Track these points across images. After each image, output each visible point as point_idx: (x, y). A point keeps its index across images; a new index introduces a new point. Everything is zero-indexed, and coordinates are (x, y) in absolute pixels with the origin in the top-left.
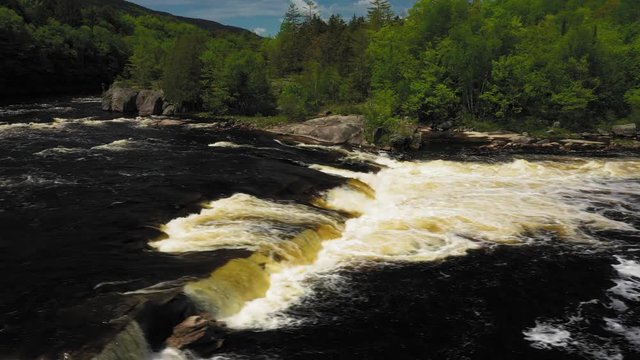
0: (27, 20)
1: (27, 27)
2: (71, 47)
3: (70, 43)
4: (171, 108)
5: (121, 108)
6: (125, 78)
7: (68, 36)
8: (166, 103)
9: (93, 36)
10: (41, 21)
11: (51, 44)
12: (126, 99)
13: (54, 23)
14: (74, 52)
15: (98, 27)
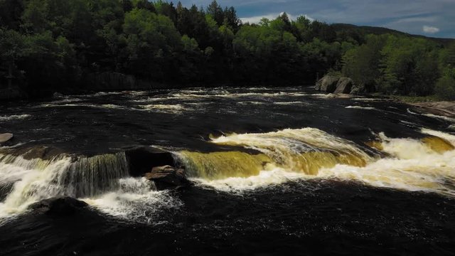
0: (300, 39)
1: (298, 43)
2: (324, 56)
3: (324, 53)
4: (356, 89)
5: (326, 89)
6: (336, 70)
7: (323, 49)
8: (354, 86)
9: (341, 48)
10: (309, 39)
11: (311, 54)
12: (330, 83)
13: (316, 40)
14: (325, 59)
15: (345, 42)
